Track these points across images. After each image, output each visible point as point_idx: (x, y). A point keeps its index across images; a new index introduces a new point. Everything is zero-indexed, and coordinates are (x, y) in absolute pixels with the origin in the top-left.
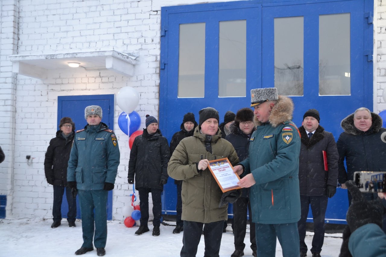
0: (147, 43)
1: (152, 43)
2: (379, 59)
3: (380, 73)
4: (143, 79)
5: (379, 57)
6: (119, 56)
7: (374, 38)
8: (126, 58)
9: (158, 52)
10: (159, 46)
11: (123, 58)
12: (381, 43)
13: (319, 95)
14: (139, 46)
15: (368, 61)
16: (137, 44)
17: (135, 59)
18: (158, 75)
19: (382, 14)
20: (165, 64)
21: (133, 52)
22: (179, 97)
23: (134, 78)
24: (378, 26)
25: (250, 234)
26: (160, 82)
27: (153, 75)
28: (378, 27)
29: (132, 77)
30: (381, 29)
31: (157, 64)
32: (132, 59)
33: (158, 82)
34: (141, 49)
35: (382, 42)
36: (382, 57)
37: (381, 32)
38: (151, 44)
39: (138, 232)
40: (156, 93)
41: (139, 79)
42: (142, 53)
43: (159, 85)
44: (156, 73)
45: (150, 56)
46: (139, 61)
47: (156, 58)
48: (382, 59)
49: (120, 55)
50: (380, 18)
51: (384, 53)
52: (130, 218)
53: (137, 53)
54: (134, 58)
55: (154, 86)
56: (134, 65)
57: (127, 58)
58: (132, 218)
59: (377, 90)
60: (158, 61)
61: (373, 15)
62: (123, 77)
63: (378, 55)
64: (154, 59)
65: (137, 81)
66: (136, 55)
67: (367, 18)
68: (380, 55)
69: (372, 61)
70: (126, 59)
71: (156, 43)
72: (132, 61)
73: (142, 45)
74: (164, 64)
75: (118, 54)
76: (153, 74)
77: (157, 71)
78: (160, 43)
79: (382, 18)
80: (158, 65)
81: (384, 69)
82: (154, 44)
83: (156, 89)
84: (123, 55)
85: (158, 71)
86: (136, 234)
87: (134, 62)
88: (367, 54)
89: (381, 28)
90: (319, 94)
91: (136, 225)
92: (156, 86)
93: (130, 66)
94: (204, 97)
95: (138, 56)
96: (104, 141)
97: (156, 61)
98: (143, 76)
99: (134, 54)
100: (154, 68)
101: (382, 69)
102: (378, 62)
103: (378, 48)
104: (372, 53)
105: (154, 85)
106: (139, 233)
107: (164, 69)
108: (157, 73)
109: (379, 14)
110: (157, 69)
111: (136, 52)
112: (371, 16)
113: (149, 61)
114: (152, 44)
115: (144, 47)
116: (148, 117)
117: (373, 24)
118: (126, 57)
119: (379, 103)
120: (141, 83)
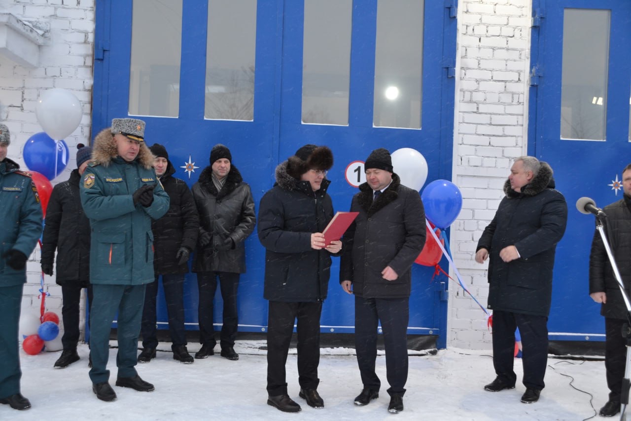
0: (66, 7)
1: (77, 7)
2: (463, 75)
3: (464, 97)
4: (58, 74)
5: (463, 71)
6: (19, 26)
7: (457, 42)
8: (29, 31)
9: (89, 26)
10: (91, 15)
11: (24, 31)
12: (466, 50)
13: (374, 126)
14: (50, 11)
15: (448, 77)
16: (46, 6)
17: (43, 35)
18: (89, 71)
19: (469, 5)
20: (104, 51)
21: (37, 20)
22: (130, 113)
23: (40, 72)
24: (464, 23)
25: (297, 356)
26: (94, 83)
27: (80, 69)
28: (463, 25)
29: (35, 68)
30: (467, 28)
31: (88, 50)
32: (38, 34)
33: (89, 82)
34: (54, 16)
35: (468, 48)
36: (468, 72)
37: (467, 32)
38: (75, 8)
39: (60, 362)
40: (86, 104)
41: (50, 74)
42: (55, 25)
43: (90, 88)
44: (85, 65)
45: (74, 32)
46: (50, 39)
47: (86, 36)
48: (467, 76)
49: (20, 23)
50: (466, 11)
51: (470, 67)
52: (36, 337)
53: (46, 23)
54: (41, 32)
55: (80, 91)
56: (40, 46)
57: (31, 31)
58: (38, 337)
59: (458, 123)
60: (89, 43)
61: (457, 6)
62: (15, 67)
63: (462, 68)
64: (82, 38)
65: (45, 78)
66: (42, 25)
67: (449, 8)
68: (464, 69)
69: (453, 78)
70: (29, 33)
71: (86, 8)
72: (38, 38)
73: (56, 9)
74: (102, 51)
75: (17, 21)
76: (80, 66)
77: (86, 61)
78: (95, 9)
79: (469, 11)
80: (90, 52)
81: (470, 91)
82: (82, 9)
83: (85, 97)
84: (25, 25)
85: (89, 62)
86: (56, 367)
87: (41, 41)
88: (448, 66)
89: (467, 26)
90: (373, 124)
91: (46, 349)
92: (85, 90)
93: (32, 48)
94: (177, 117)
95: (48, 29)
96: (22, 194)
97: (85, 42)
98: (59, 68)
99: (39, 25)
100: (81, 56)
101: (467, 91)
102: (461, 79)
103: (462, 58)
104: (454, 65)
105: (81, 87)
106: (62, 363)
107: (102, 60)
108: (87, 67)
109: (465, 4)
110: (87, 58)
111: (42, 20)
112: (454, 6)
113: (70, 42)
114: (78, 9)
115: (60, 12)
116: (82, 148)
117: (457, 20)
118: (29, 29)
119: (461, 144)
120: (54, 82)
